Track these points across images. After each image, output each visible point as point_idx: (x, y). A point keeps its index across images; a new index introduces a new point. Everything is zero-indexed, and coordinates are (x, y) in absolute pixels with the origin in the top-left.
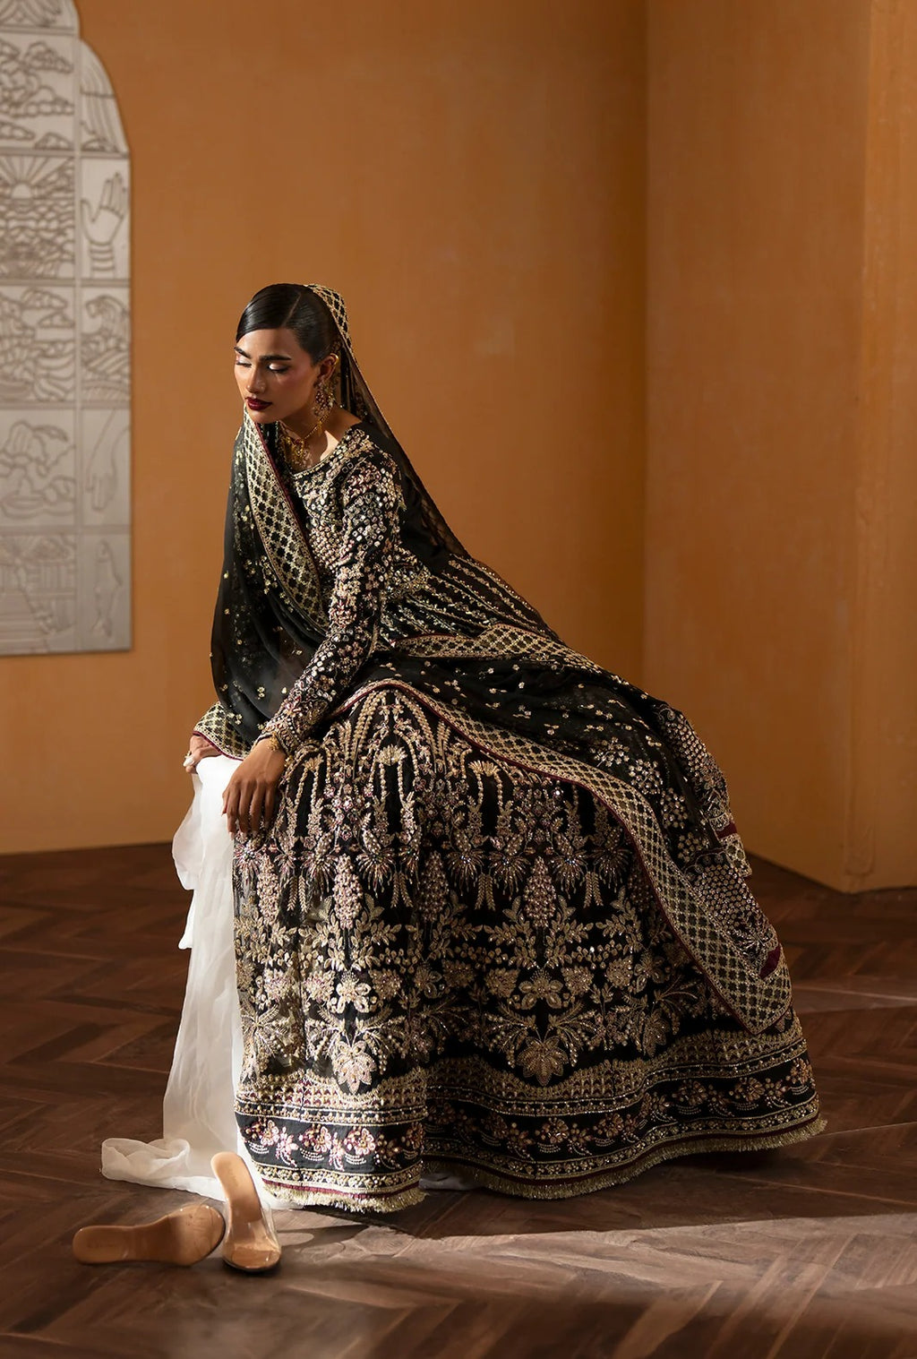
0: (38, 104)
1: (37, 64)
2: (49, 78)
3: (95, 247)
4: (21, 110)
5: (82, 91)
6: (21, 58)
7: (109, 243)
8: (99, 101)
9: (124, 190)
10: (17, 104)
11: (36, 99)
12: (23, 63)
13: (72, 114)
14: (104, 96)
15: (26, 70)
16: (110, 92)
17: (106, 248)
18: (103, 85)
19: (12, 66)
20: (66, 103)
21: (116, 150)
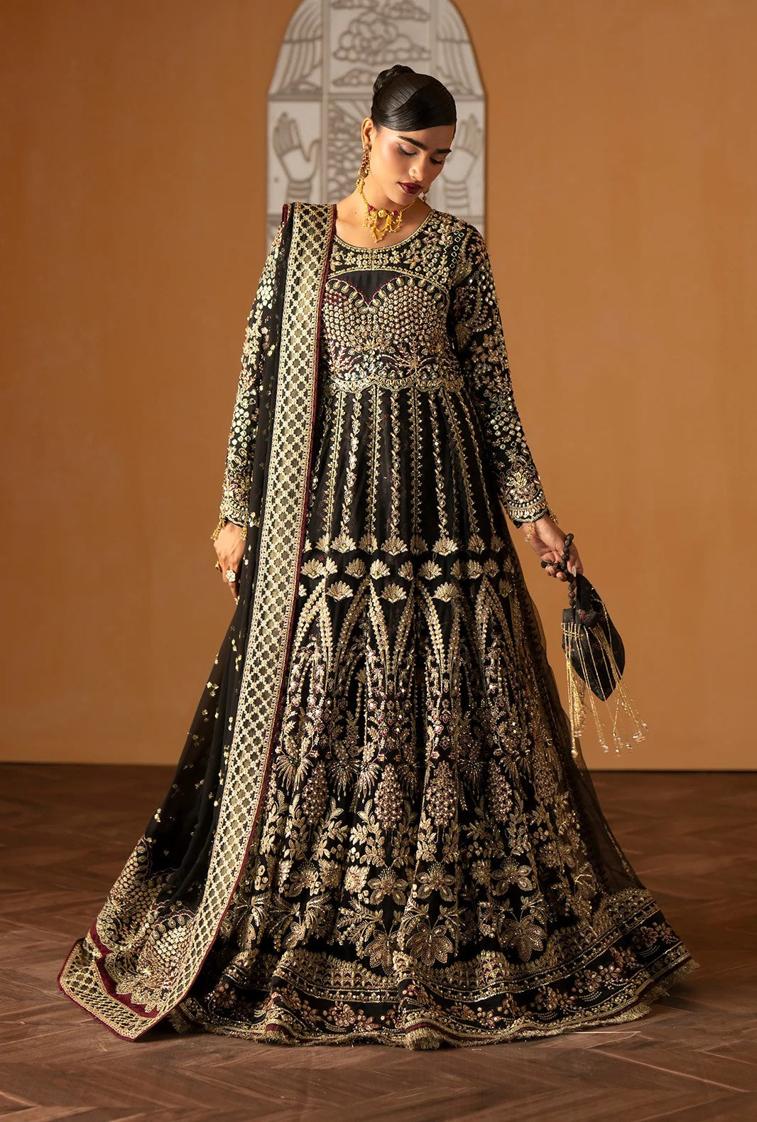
0: (395, 52)
1: (395, 14)
2: (405, 26)
3: (449, 186)
4: (379, 58)
5: (438, 38)
6: (379, 9)
7: (464, 182)
8: (455, 46)
9: (479, 130)
10: (376, 53)
11: (394, 47)
12: (382, 14)
13: (428, 59)
14: (460, 42)
15: (385, 20)
16: (465, 37)
17: (462, 186)
18: (459, 32)
19: (371, 17)
20: (423, 50)
21: (471, 92)
